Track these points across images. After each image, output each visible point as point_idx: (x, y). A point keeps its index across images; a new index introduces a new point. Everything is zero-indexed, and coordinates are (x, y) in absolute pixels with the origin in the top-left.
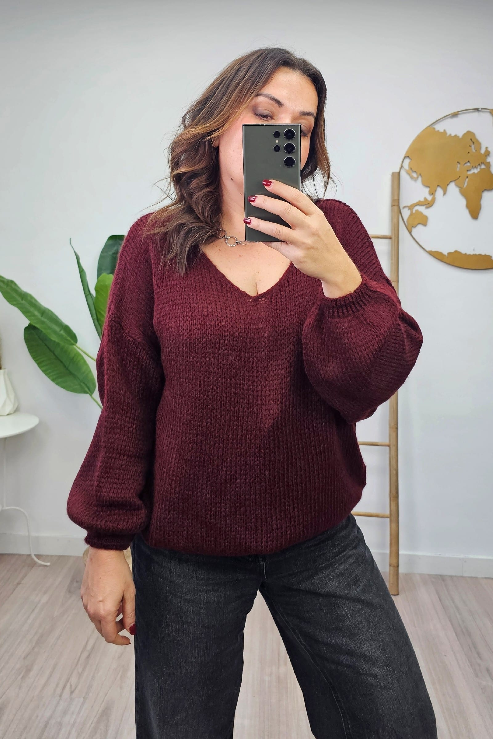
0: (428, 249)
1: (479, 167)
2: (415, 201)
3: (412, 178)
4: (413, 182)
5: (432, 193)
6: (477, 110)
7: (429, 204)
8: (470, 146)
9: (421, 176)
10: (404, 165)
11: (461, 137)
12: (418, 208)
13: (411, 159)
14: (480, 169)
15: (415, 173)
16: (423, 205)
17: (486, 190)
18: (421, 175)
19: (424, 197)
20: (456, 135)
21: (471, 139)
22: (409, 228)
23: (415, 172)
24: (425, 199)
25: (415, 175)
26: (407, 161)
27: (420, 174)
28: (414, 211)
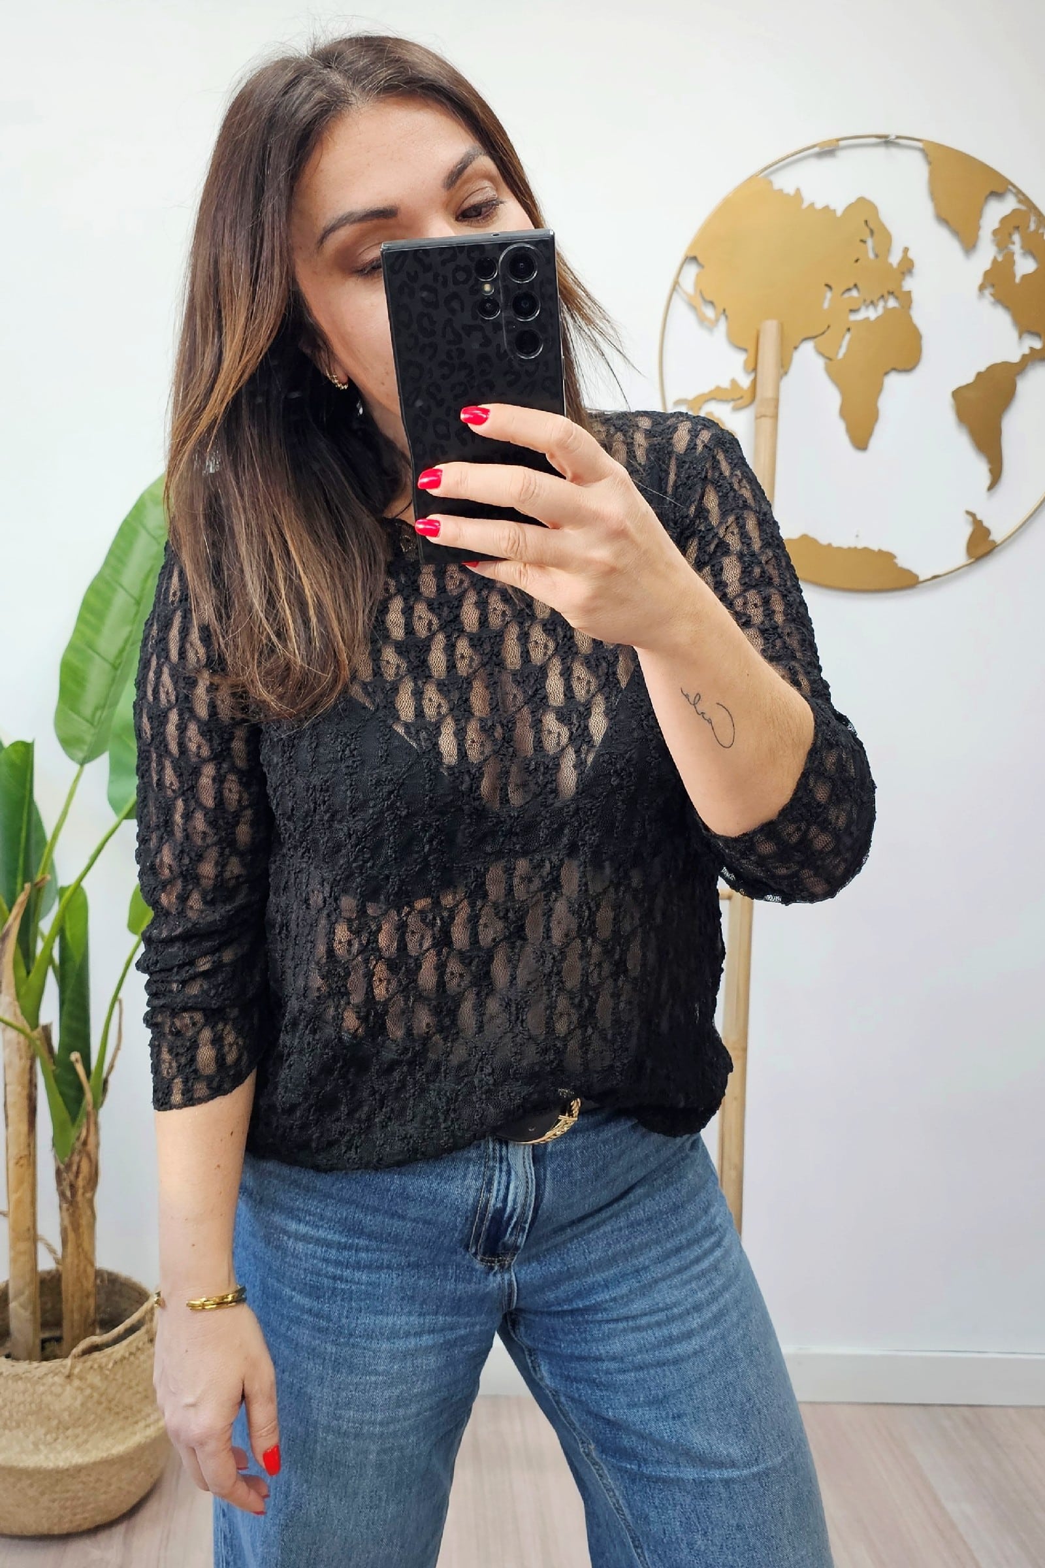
1: (881, 304)
2: (706, 387)
3: (702, 321)
4: (704, 334)
5: (752, 369)
6: (886, 141)
7: (740, 400)
8: (863, 241)
9: (727, 317)
10: (681, 282)
11: (839, 213)
12: (712, 407)
13: (703, 266)
14: (885, 308)
15: (711, 305)
16: (727, 401)
17: (894, 369)
18: (727, 312)
19: (729, 379)
20: (826, 208)
21: (866, 222)
23: (712, 303)
24: (733, 382)
25: (710, 312)
27: (724, 310)
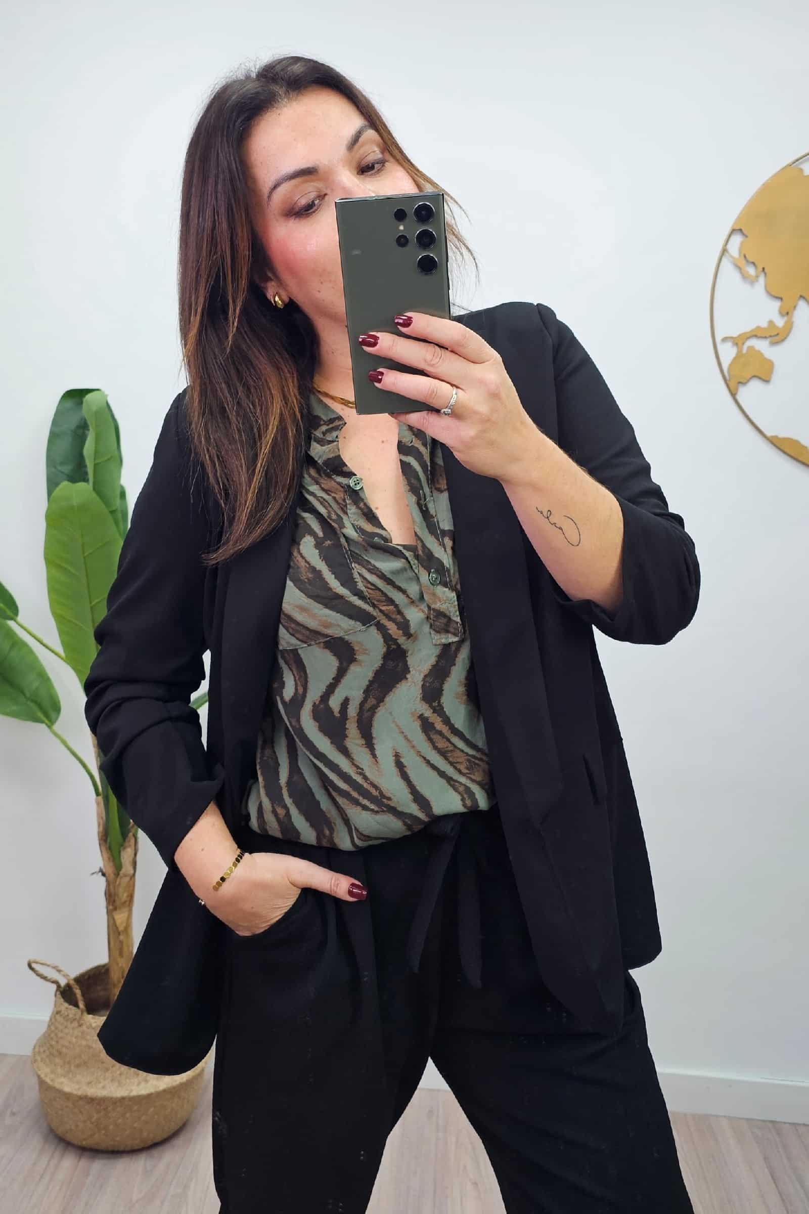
0: (769, 434)
2: (748, 328)
3: (745, 277)
4: (745, 287)
5: (786, 313)
7: (777, 336)
9: (765, 274)
10: (729, 246)
12: (754, 343)
13: (746, 236)
15: (752, 265)
16: (766, 337)
18: (766, 270)
19: (767, 320)
22: (732, 385)
23: (753, 263)
24: (771, 323)
25: (751, 271)
26: (737, 239)
27: (763, 269)
28: (744, 351)
